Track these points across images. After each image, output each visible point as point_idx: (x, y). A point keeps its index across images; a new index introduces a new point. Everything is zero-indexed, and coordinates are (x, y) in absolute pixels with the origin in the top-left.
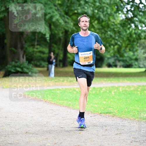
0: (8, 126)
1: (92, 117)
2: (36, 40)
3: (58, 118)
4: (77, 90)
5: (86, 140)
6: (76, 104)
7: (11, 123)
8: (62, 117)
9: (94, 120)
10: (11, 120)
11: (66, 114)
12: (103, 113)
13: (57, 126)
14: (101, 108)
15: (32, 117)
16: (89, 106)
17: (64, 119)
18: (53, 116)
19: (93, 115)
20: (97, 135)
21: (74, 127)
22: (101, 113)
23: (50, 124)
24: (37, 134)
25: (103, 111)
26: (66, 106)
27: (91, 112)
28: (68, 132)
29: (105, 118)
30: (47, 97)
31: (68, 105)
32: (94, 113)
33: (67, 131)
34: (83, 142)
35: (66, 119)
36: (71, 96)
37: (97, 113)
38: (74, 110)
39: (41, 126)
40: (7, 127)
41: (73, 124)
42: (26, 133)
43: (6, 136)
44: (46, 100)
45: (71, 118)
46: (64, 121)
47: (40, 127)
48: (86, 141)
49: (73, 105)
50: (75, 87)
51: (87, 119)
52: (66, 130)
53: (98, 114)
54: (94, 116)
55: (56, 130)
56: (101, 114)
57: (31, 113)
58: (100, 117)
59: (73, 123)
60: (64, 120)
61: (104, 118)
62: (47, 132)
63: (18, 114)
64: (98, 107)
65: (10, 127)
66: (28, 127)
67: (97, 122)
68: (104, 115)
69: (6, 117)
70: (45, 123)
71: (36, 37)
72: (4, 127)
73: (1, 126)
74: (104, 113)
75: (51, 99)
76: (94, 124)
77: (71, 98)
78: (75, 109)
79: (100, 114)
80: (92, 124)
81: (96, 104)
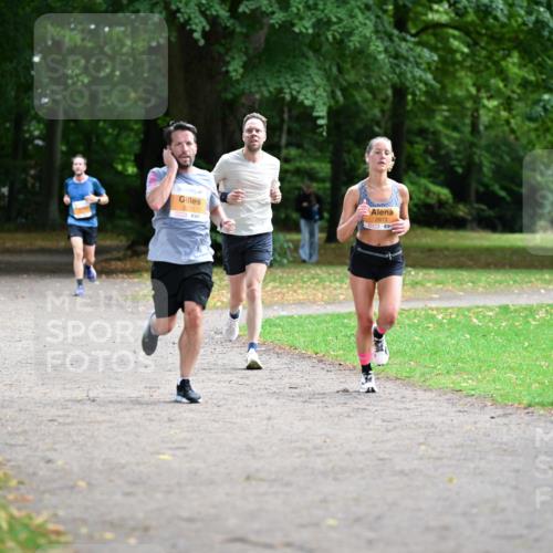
0: (178, 453)
1: (497, 420)
2: (285, 127)
3: (368, 424)
4: (440, 317)
5: (473, 506)
6: (435, 368)
7: (190, 440)
8: (384, 421)
9: (505, 429)
10: (188, 431)
11: (400, 409)
12: (538, 404)
13: (362, 453)
14: (530, 385)
15: (269, 419)
16: (485, 378)
17: (391, 426)
18: (349, 416)
19: (500, 412)
20: (516, 488)
21: (429, 458)
22: (530, 406)
23: (336, 446)
24: (288, 484)
25: (540, 395)
26: (397, 379)
27: (495, 403)
28: (406, 475)
29: (546, 421)
30: (327, 343)
31: (404, 374)
32: (506, 405)
33: (402, 472)
34: (464, 514)
35: (395, 428)
36: (417, 338)
37: (516, 405)
38: (428, 394)
39: (303, 453)
40: (174, 455)
41: (423, 447)
42: (248, 478)
43: (169, 492)
44: (321, 355)
45: (416, 424)
46: (390, 434)
47: (300, 457)
48: (475, 511)
49: (423, 374)
50: (433, 305)
51: (478, 425)
52: (398, 468)
53: (518, 408)
54: (505, 415)
55: (362, 470)
56: (531, 410)
57: (264, 405)
58: (527, 418)
59: (422, 441)
60: (388, 431)
61: (542, 424)
62: (324, 474)
63: (216, 409)
64: (519, 382)
65: (187, 455)
66: (254, 456)
67: (516, 439)
68: (542, 412)
69: (170, 420)
70: (318, 441)
71: (286, 116)
72: (162, 457)
73: (152, 454)
74: (542, 405)
75: (341, 352)
76: (505, 447)
77: (418, 346)
78: (431, 390)
79: (525, 408)
80: (496, 446)
81: (512, 369)
